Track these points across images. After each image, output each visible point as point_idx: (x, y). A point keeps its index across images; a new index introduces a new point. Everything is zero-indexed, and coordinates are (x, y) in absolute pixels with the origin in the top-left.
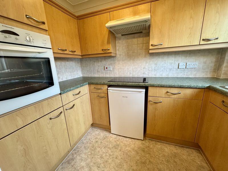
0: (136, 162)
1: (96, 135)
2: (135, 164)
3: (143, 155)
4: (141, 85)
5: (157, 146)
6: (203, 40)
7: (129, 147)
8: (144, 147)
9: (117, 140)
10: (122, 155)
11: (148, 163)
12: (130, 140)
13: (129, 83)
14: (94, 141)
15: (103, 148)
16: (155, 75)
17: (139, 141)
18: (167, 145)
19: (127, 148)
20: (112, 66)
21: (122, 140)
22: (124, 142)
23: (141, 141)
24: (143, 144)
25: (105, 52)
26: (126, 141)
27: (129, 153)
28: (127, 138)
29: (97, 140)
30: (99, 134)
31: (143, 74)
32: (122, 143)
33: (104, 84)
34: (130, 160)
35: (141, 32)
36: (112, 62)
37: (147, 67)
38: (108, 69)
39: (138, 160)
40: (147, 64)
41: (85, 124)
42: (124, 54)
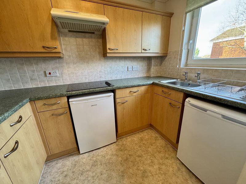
0: (121, 164)
1: (59, 169)
2: (121, 166)
3: (122, 154)
4: (109, 89)
5: (128, 140)
6: (143, 49)
7: (108, 155)
8: (120, 147)
9: (92, 157)
10: (105, 167)
11: (129, 158)
12: (105, 149)
13: (97, 89)
14: (61, 178)
15: (80, 177)
16: (111, 78)
17: (113, 144)
18: (134, 135)
19: (106, 158)
20: (59, 70)
21: (97, 153)
22: (100, 154)
23: (114, 143)
24: (118, 145)
25: (48, 50)
26: (102, 152)
27: (111, 160)
28: (101, 149)
29: (65, 173)
30: (64, 166)
31: (100, 77)
32: (99, 156)
33: (62, 96)
34: (115, 166)
35: (94, 33)
36: (58, 65)
37: (102, 71)
38: (52, 75)
39: (121, 161)
40: (103, 68)
41: (38, 164)
42: (74, 55)
